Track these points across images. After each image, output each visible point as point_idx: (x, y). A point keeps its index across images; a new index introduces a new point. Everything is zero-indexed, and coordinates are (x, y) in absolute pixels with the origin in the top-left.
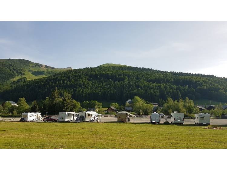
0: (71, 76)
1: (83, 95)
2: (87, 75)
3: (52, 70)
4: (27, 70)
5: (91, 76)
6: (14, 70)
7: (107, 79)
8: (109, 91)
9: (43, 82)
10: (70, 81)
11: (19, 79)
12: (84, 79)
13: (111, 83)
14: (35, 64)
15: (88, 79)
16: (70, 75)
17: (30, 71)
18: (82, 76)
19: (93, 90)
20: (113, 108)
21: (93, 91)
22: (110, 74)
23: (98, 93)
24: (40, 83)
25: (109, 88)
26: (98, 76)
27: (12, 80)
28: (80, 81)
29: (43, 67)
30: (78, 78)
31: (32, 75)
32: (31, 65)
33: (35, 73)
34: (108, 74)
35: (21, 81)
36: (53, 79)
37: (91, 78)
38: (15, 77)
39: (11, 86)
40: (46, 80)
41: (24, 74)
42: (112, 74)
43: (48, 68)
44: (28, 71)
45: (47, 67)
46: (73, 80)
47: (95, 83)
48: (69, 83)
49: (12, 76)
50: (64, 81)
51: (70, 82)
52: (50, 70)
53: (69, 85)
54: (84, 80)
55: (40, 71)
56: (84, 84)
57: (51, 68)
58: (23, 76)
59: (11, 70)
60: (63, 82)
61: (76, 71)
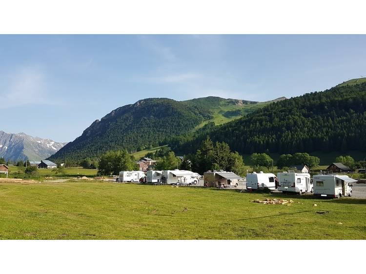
0: (275, 113)
1: (292, 143)
2: (303, 107)
3: (253, 106)
4: (216, 111)
5: (310, 108)
6: (200, 113)
7: (343, 110)
8: (345, 134)
9: (231, 126)
10: (271, 121)
11: (206, 125)
12: (297, 115)
13: (352, 117)
14: (228, 101)
15: (304, 115)
16: (274, 111)
17: (221, 112)
18: (295, 110)
19: (313, 133)
20: (339, 165)
21: (312, 135)
22: (351, 100)
23: (323, 138)
24: (227, 130)
25: (345, 127)
26: (326, 107)
27: (197, 128)
28: (289, 119)
29: (239, 104)
30: (286, 115)
31: (223, 117)
32: (221, 103)
33: (228, 115)
34: (347, 100)
35: (207, 127)
36: (246, 121)
37: (312, 112)
38: (201, 123)
39: (194, 136)
40: (236, 124)
41: (212, 118)
42: (354, 99)
43: (247, 104)
44: (219, 113)
45: (245, 102)
46: (276, 119)
47: (318, 120)
48: (269, 124)
49: (197, 122)
50: (261, 122)
51: (272, 123)
52: (249, 107)
53: (269, 128)
54: (296, 117)
55: (234, 110)
56: (295, 123)
57: (252, 103)
58: (211, 121)
59: (195, 114)
60: (261, 124)
61: (284, 104)
